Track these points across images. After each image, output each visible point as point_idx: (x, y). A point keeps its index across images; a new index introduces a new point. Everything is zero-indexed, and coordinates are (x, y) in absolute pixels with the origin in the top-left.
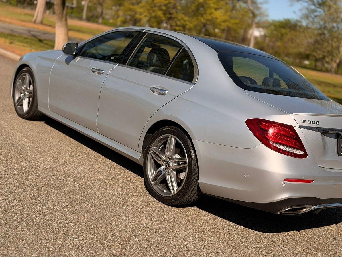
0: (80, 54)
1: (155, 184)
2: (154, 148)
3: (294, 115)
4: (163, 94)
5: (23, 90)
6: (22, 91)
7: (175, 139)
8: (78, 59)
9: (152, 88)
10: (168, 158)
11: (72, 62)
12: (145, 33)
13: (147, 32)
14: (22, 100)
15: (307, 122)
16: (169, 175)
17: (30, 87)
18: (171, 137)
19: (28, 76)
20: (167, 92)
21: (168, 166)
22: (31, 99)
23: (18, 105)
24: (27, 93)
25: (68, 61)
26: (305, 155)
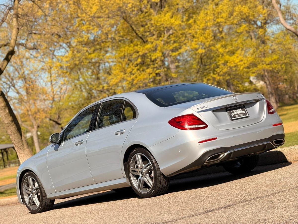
0: (63, 140)
1: (140, 190)
2: (131, 168)
3: (192, 108)
4: (123, 133)
5: (30, 191)
6: (30, 193)
7: (140, 155)
8: (63, 143)
9: (116, 133)
10: (141, 168)
11: (60, 147)
12: (100, 104)
13: (101, 102)
14: (32, 199)
15: (200, 108)
16: (145, 178)
17: (34, 186)
18: (137, 155)
19: (30, 178)
20: (124, 130)
21: (142, 173)
22: (39, 194)
23: (30, 206)
24: (34, 191)
25: (56, 149)
26: (207, 126)
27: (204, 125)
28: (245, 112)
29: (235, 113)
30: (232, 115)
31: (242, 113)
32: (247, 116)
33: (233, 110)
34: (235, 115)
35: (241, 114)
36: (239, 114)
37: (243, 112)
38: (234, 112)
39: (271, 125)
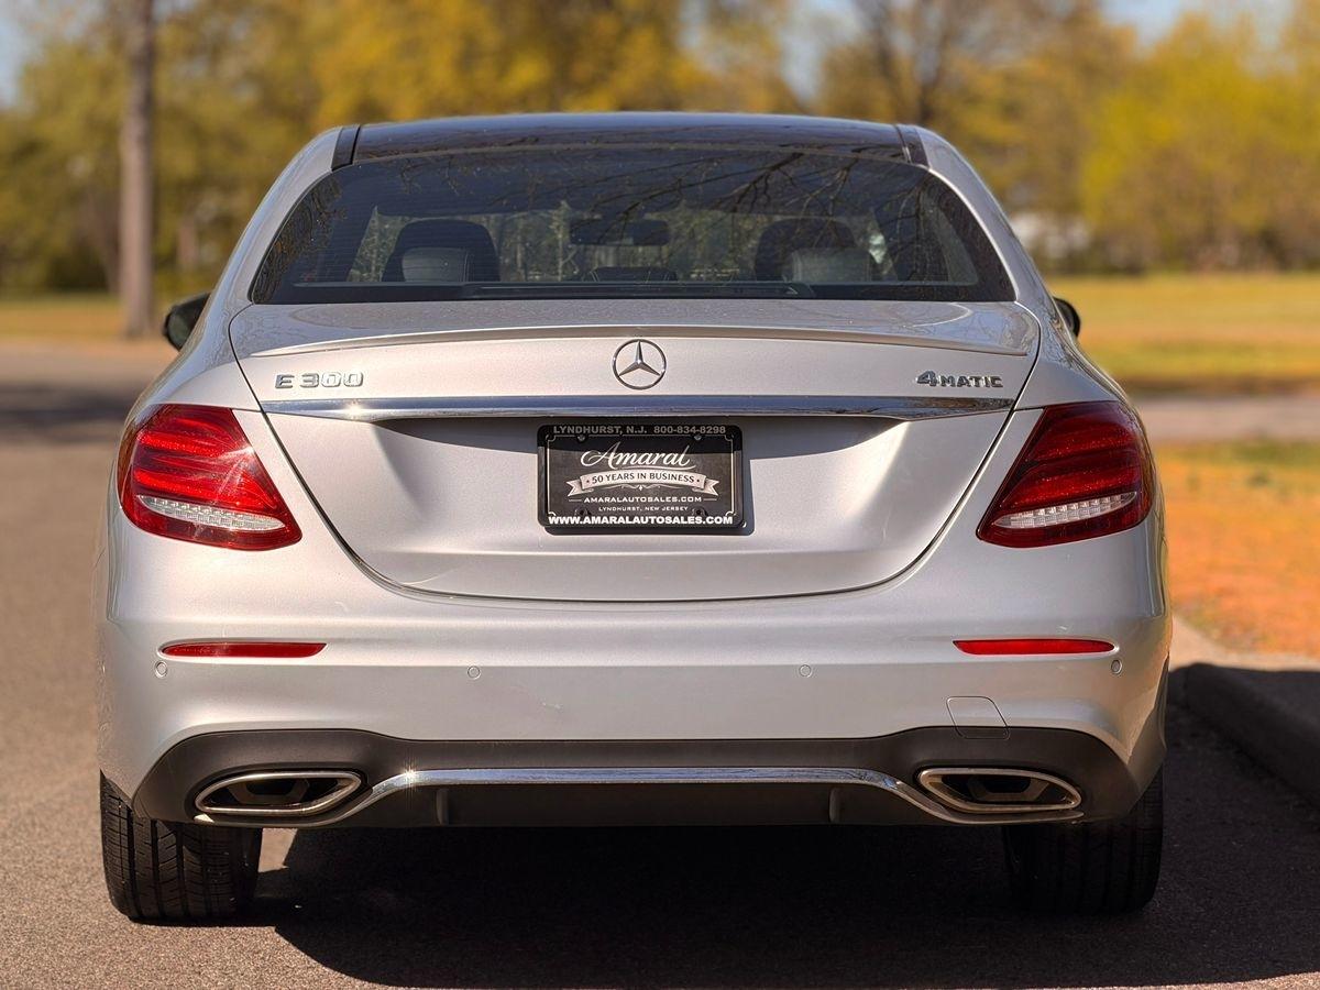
15: (297, 381)
26: (290, 534)
27: (271, 524)
28: (723, 487)
29: (606, 479)
30: (576, 491)
31: (687, 491)
32: (719, 520)
33: (603, 445)
34: (600, 491)
35: (665, 491)
36: (644, 493)
37: (697, 480)
38: (603, 467)
39: (942, 639)
